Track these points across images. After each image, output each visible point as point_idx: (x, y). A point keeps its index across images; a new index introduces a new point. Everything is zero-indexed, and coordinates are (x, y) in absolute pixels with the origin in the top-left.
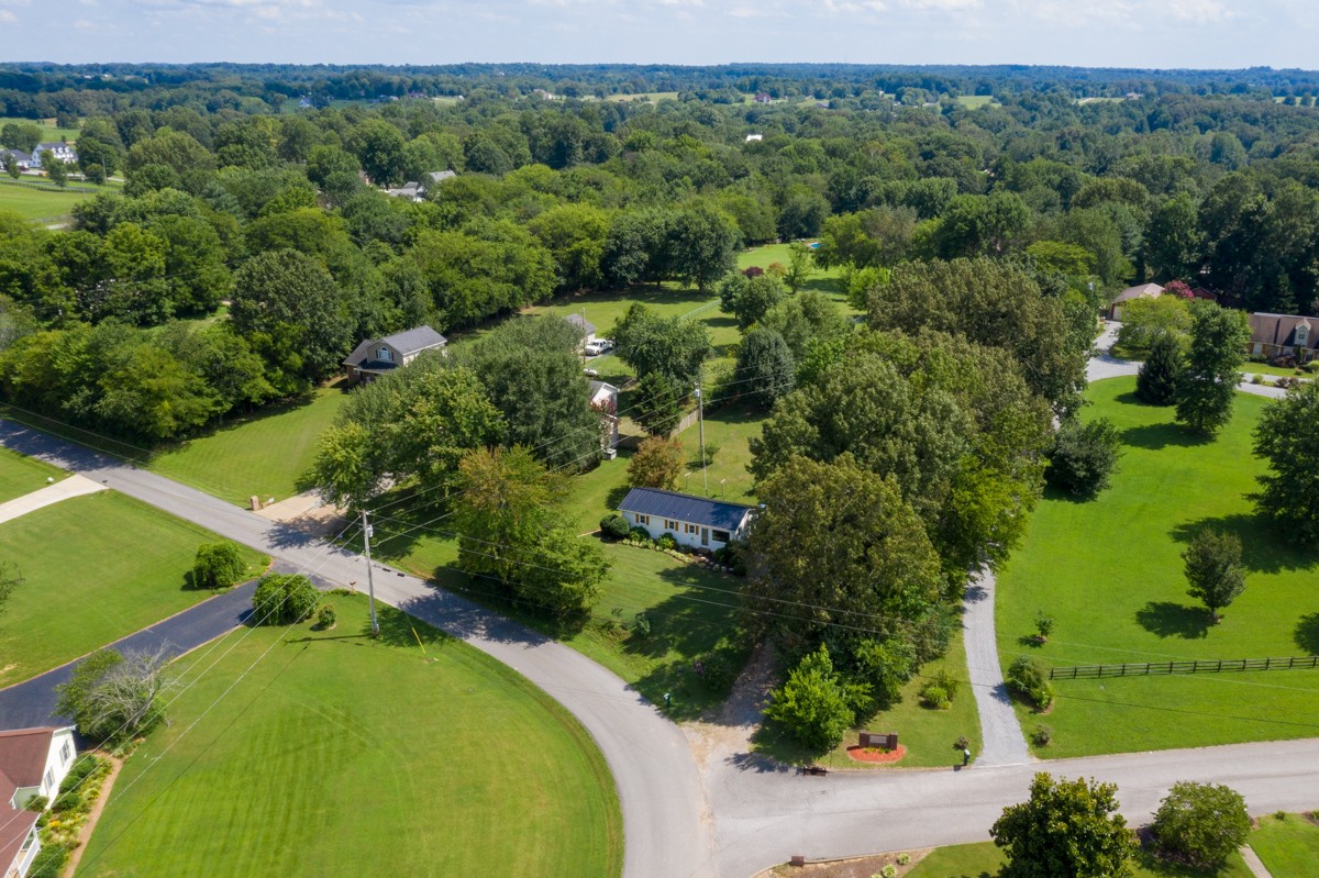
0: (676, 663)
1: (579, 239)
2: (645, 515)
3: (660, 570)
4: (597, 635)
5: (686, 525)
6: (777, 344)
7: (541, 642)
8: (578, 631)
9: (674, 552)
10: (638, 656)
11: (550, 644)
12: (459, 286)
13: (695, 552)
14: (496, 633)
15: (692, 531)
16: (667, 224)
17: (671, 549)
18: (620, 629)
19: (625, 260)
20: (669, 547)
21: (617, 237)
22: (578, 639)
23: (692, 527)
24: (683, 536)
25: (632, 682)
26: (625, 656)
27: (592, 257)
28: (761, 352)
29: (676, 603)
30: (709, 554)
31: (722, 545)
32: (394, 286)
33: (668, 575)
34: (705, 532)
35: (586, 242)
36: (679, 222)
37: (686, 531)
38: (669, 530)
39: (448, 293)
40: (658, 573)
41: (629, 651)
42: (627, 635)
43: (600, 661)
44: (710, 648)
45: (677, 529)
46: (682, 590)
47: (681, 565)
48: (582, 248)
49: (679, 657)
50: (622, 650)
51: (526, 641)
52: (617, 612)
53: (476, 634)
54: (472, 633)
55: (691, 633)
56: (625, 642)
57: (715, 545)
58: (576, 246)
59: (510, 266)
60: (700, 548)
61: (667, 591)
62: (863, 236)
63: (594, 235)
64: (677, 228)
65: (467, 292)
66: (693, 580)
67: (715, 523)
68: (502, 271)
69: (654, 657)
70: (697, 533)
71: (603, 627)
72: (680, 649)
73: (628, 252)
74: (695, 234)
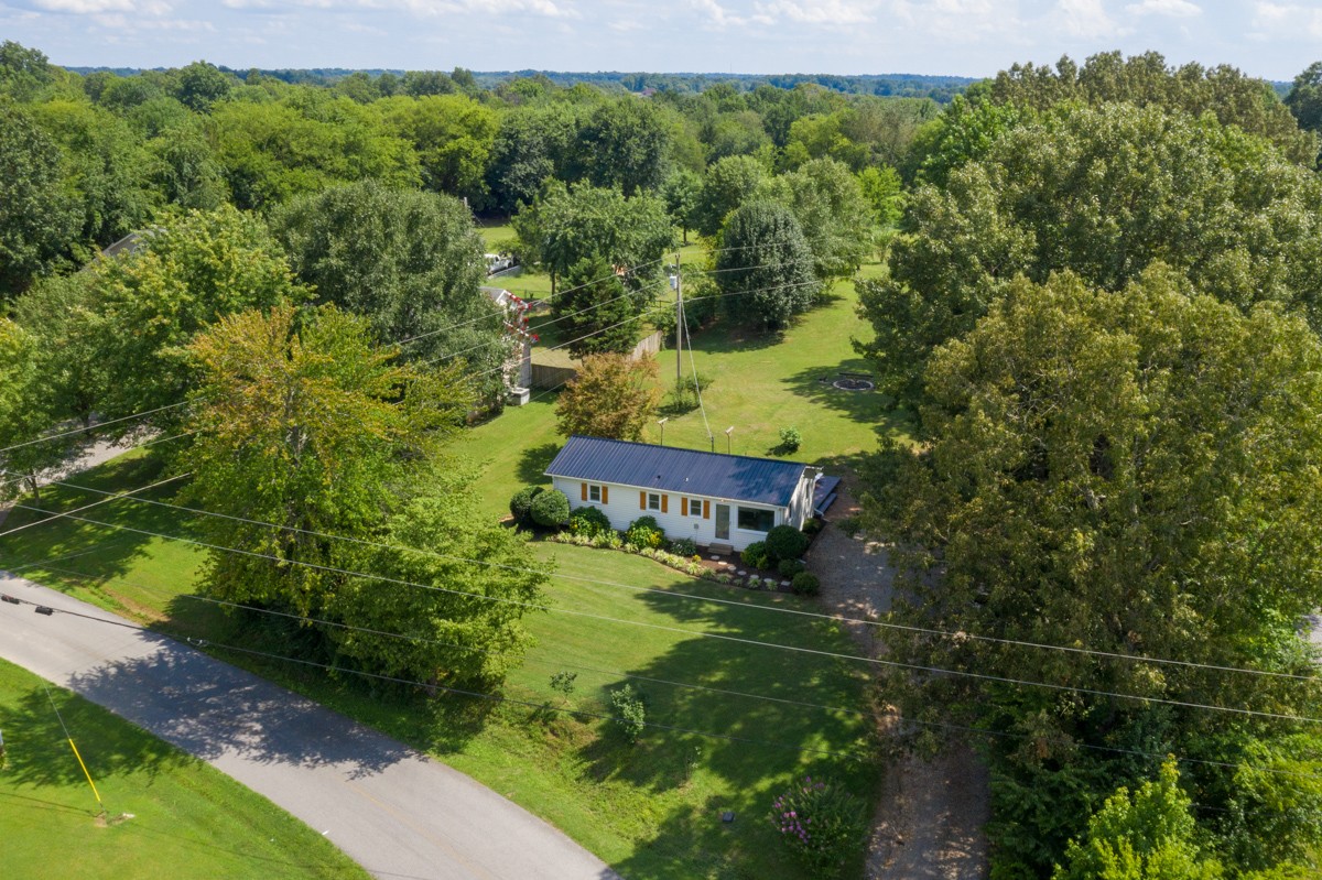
0: (715, 803)
1: (454, 137)
2: (599, 483)
3: (643, 590)
4: (518, 736)
5: (684, 501)
6: (786, 224)
7: (391, 760)
8: (475, 729)
9: (662, 554)
10: (624, 787)
11: (411, 763)
12: (273, 178)
13: (705, 553)
14: (286, 742)
15: (696, 511)
16: (578, 123)
17: (657, 548)
18: (572, 722)
19: (521, 169)
20: (650, 544)
21: (510, 137)
22: (477, 747)
23: (696, 504)
24: (676, 522)
25: (617, 860)
26: (588, 785)
27: (474, 161)
28: (762, 234)
29: (687, 659)
30: (732, 556)
31: (760, 536)
32: (167, 168)
33: (659, 600)
34: (723, 512)
35: (465, 141)
36: (596, 117)
37: (684, 513)
38: (649, 512)
39: (256, 187)
40: (638, 597)
41: (596, 774)
42: (589, 734)
43: (529, 803)
44: (789, 763)
45: (665, 510)
46: (696, 630)
47: (683, 578)
48: (460, 148)
49: (719, 786)
50: (578, 772)
51: (354, 758)
52: (563, 683)
53: (238, 744)
54: (230, 742)
55: (737, 726)
56: (586, 753)
57: (743, 538)
58: (451, 145)
59: (353, 156)
60: (712, 545)
61: (666, 634)
62: (845, 142)
63: (478, 131)
64: (593, 125)
65: (286, 186)
66: (714, 608)
67: (746, 494)
68: (341, 162)
69: (659, 789)
70: (707, 516)
71: (532, 718)
72: (720, 766)
73: (527, 157)
74: (619, 130)
